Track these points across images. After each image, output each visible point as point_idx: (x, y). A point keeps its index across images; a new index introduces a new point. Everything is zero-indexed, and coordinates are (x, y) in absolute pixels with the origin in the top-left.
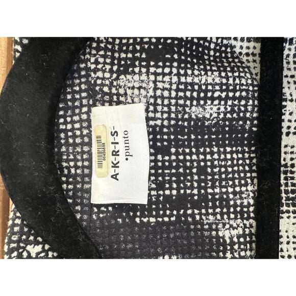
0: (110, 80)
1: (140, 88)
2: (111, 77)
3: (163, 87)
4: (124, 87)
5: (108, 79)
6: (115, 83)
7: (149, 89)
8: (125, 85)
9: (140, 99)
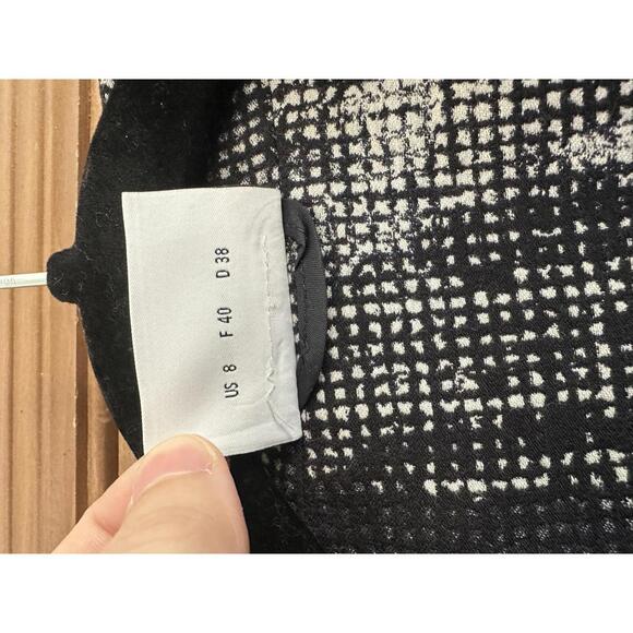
0: (320, 107)
1: (402, 111)
2: (322, 97)
3: (473, 94)
4: (358, 117)
5: (314, 104)
6: (333, 112)
7: (431, 107)
8: (361, 112)
9: (407, 141)
